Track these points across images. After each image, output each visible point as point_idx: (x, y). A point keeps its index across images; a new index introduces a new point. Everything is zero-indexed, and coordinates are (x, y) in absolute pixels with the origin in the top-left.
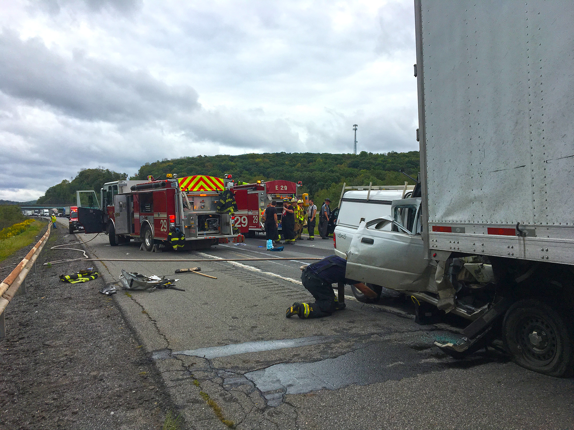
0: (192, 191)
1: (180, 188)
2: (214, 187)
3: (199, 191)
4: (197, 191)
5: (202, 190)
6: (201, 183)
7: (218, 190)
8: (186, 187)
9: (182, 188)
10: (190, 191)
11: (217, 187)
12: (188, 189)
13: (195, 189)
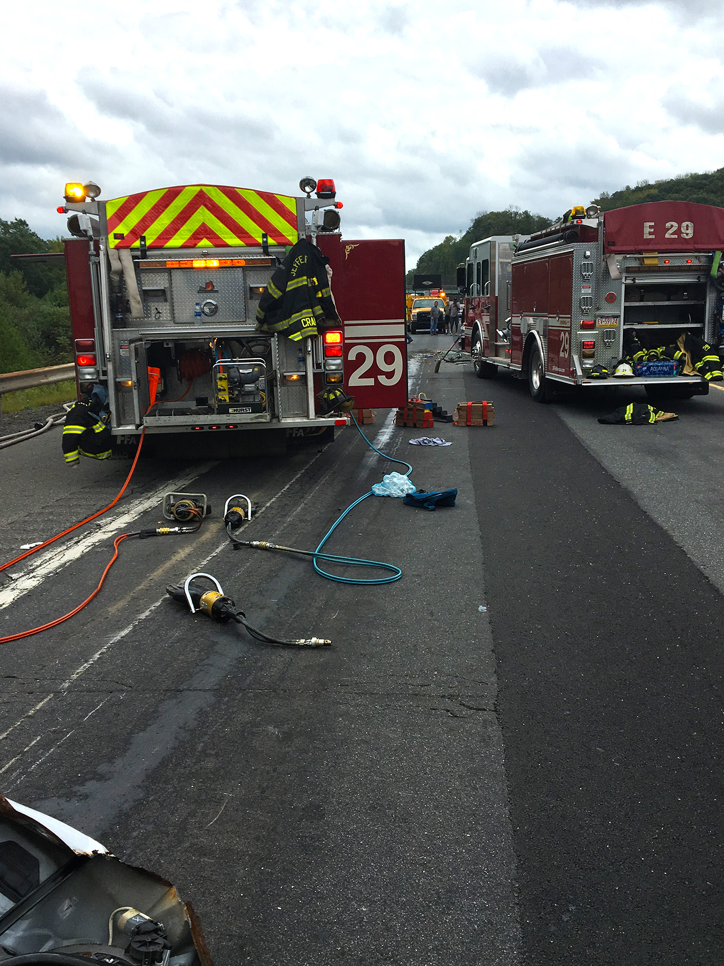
0: (161, 248)
1: (111, 236)
2: (257, 233)
3: (194, 246)
4: (182, 247)
5: (205, 242)
6: (202, 216)
7: (271, 241)
8: (138, 232)
9: (116, 236)
10: (151, 248)
11: (269, 229)
12: (143, 239)
13: (176, 241)
